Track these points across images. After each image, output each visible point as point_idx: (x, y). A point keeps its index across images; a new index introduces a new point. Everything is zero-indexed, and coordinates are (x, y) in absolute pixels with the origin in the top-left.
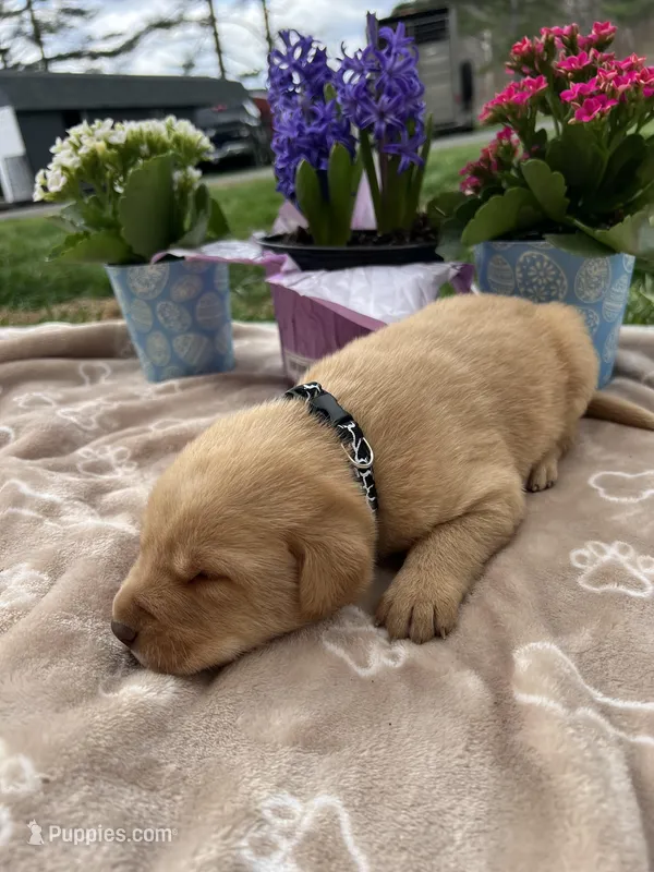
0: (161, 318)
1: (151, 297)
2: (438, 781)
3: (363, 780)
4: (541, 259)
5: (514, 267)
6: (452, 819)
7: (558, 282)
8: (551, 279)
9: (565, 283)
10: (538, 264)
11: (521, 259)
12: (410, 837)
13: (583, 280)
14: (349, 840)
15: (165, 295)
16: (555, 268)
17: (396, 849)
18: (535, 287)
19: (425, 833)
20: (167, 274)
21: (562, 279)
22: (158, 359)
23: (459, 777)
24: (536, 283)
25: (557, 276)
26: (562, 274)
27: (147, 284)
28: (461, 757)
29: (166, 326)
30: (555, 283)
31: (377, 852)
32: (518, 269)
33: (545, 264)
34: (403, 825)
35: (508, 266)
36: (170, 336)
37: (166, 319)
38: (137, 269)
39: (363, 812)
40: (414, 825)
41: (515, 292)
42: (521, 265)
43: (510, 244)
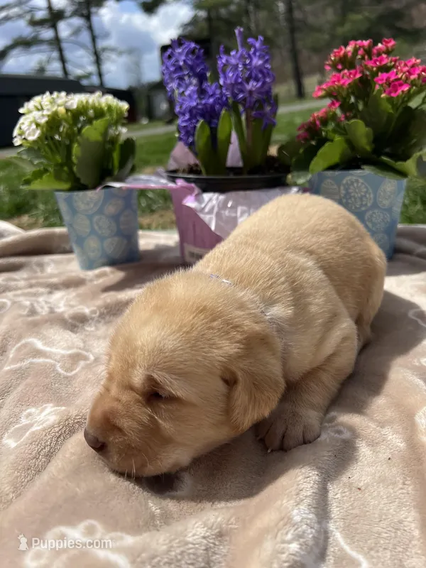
0: (96, 228)
1: (90, 212)
2: (391, 505)
3: (341, 511)
4: (357, 181)
5: (339, 188)
6: (409, 524)
7: (368, 196)
8: (363, 194)
9: (372, 196)
10: (355, 185)
11: (344, 182)
12: (387, 541)
13: (382, 194)
14: (347, 548)
15: (100, 212)
16: (366, 187)
17: (381, 549)
18: (353, 199)
19: (396, 537)
20: (103, 197)
21: (370, 194)
22: (92, 255)
23: (404, 500)
24: (354, 196)
25: (366, 192)
26: (370, 191)
27: (88, 204)
28: (402, 489)
29: (100, 232)
30: (365, 196)
31: (369, 552)
32: (342, 188)
33: (360, 184)
34: (379, 534)
35: (335, 187)
36: (102, 239)
37: (100, 228)
38: (81, 194)
39: (349, 530)
40: (386, 533)
41: (340, 203)
42: (344, 185)
43: (337, 173)
